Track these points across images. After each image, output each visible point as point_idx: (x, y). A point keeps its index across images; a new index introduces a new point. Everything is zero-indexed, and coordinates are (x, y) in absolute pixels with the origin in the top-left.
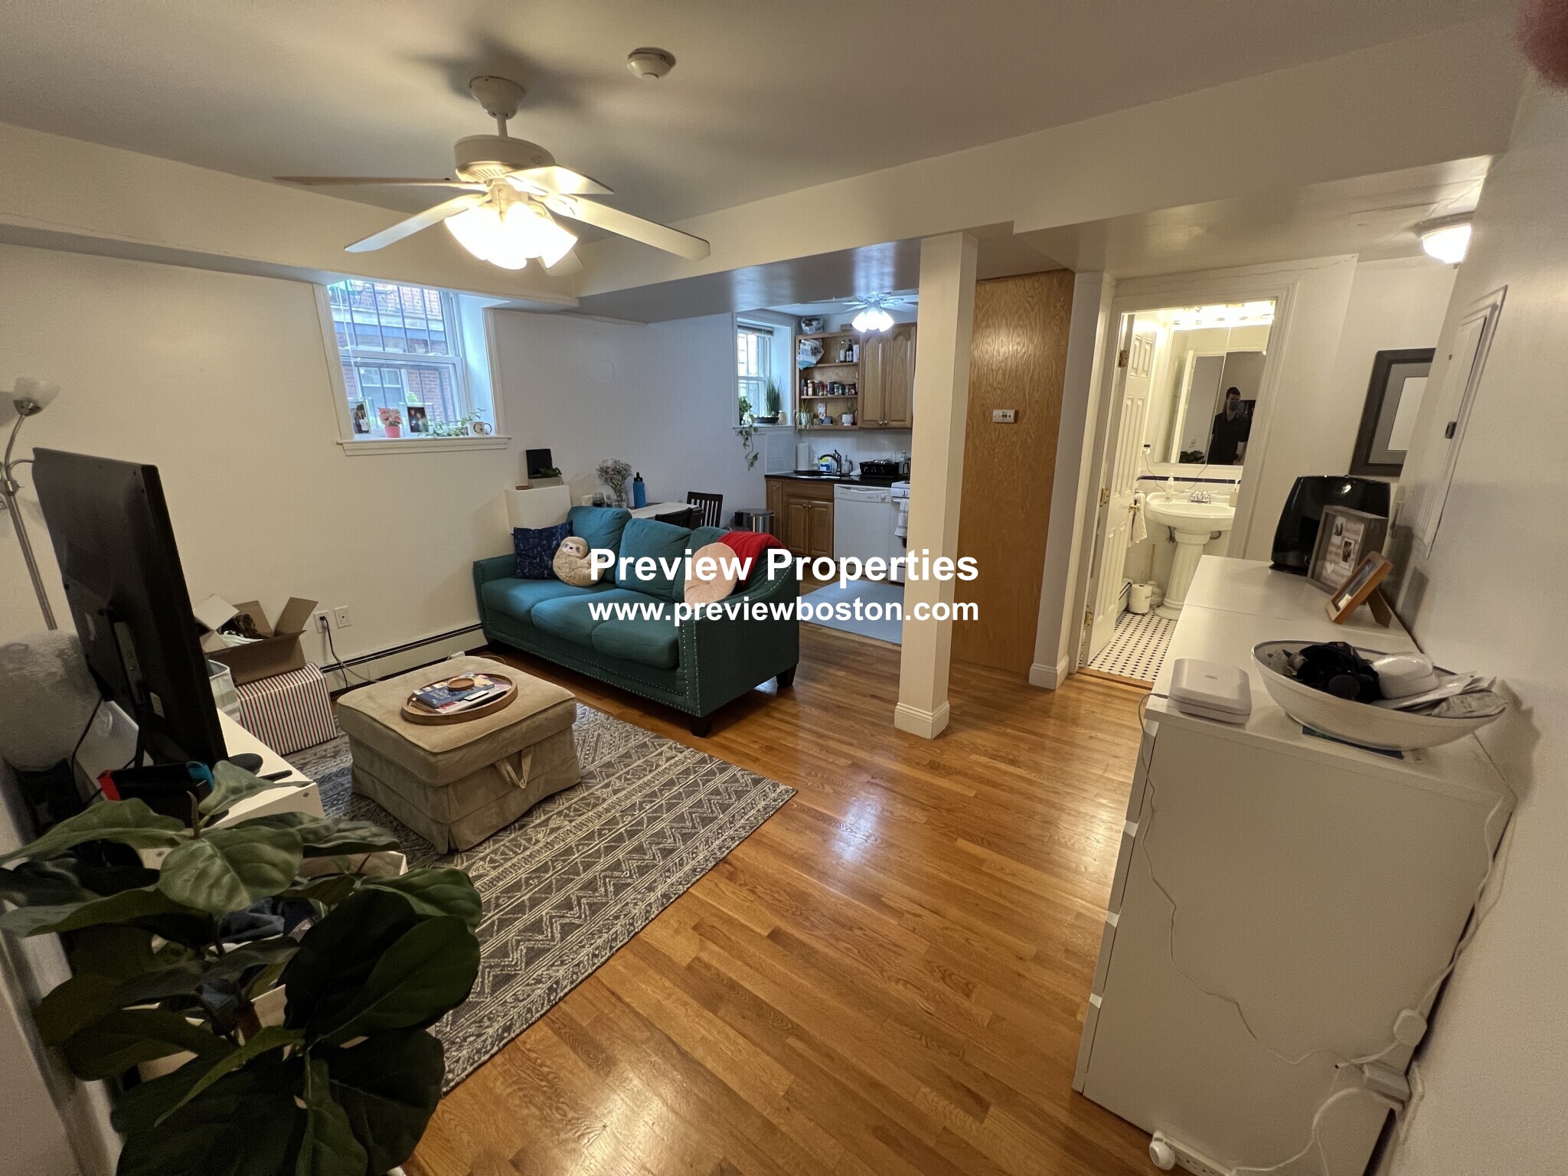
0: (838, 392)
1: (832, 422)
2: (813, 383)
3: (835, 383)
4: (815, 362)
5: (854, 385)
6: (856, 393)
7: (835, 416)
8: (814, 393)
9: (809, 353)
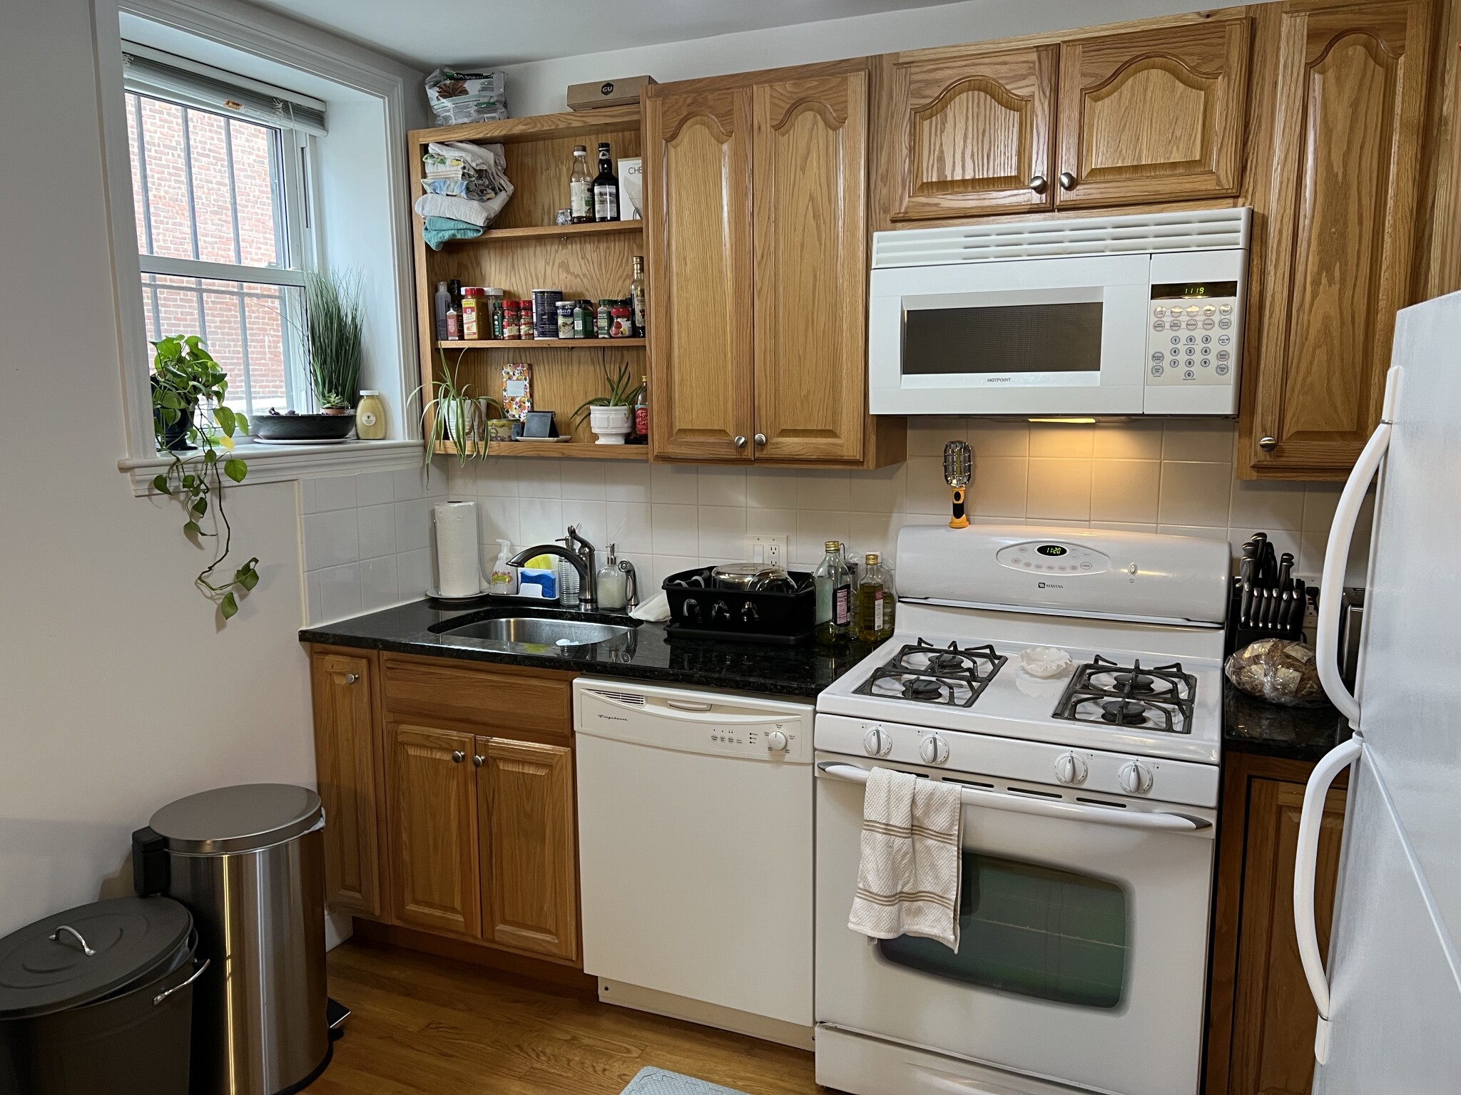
0: (570, 328)
1: (554, 432)
2: (479, 294)
3: (559, 295)
4: (480, 221)
5: (628, 303)
6: (637, 332)
7: (564, 410)
8: (486, 331)
9: (458, 188)
